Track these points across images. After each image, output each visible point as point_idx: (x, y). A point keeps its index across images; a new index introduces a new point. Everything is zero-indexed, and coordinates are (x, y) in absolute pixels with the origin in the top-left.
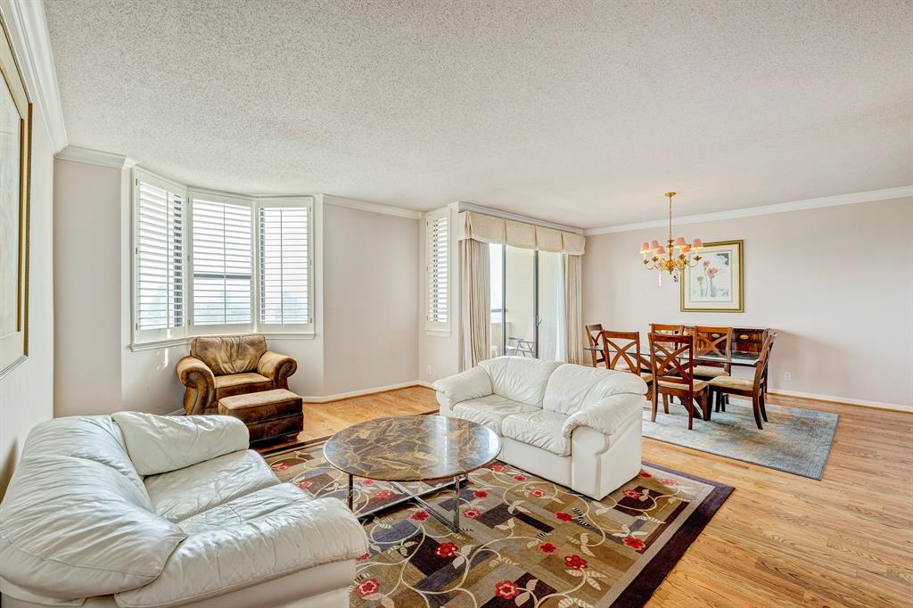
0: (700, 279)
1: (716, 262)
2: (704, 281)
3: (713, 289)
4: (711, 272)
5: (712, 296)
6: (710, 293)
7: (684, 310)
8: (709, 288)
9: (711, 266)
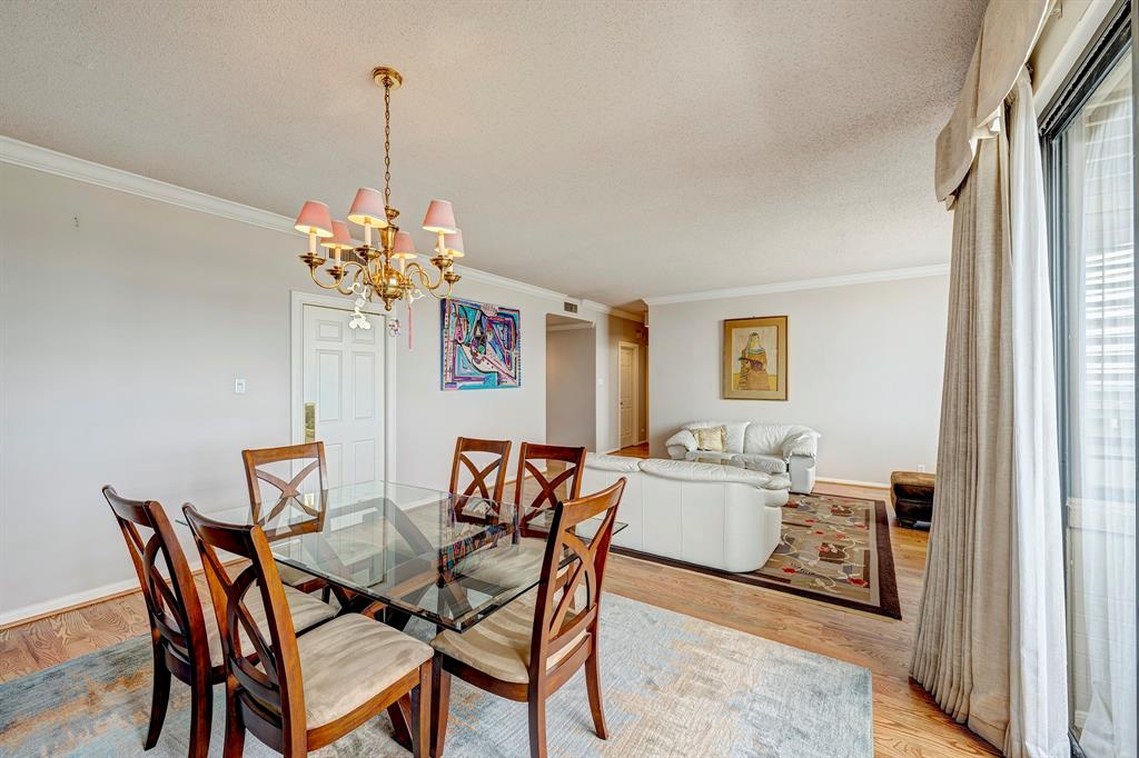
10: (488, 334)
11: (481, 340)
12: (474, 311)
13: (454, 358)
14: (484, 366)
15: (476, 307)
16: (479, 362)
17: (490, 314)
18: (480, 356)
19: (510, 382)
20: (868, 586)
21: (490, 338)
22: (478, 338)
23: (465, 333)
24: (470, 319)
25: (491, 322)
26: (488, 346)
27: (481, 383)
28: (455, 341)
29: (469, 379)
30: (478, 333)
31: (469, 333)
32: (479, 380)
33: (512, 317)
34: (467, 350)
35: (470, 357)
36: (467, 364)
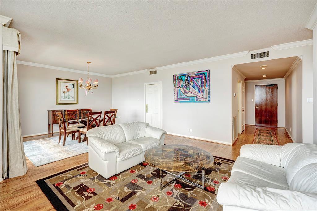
0: (64, 92)
1: (70, 87)
2: (66, 93)
3: (69, 96)
4: (68, 90)
5: (68, 99)
6: (67, 97)
7: (58, 104)
8: (67, 96)
9: (68, 88)
10: (191, 83)
11: (188, 86)
12: (184, 77)
13: (177, 93)
14: (189, 94)
15: (185, 75)
16: (187, 93)
17: (191, 76)
18: (187, 91)
19: (203, 100)
20: (54, 185)
21: (192, 84)
22: (186, 85)
23: (181, 84)
24: (183, 79)
25: (192, 78)
26: (191, 87)
27: (188, 100)
28: (178, 88)
29: (183, 99)
30: (187, 83)
31: (183, 83)
32: (187, 99)
33: (204, 74)
34: (182, 90)
35: (183, 92)
36: (182, 94)
